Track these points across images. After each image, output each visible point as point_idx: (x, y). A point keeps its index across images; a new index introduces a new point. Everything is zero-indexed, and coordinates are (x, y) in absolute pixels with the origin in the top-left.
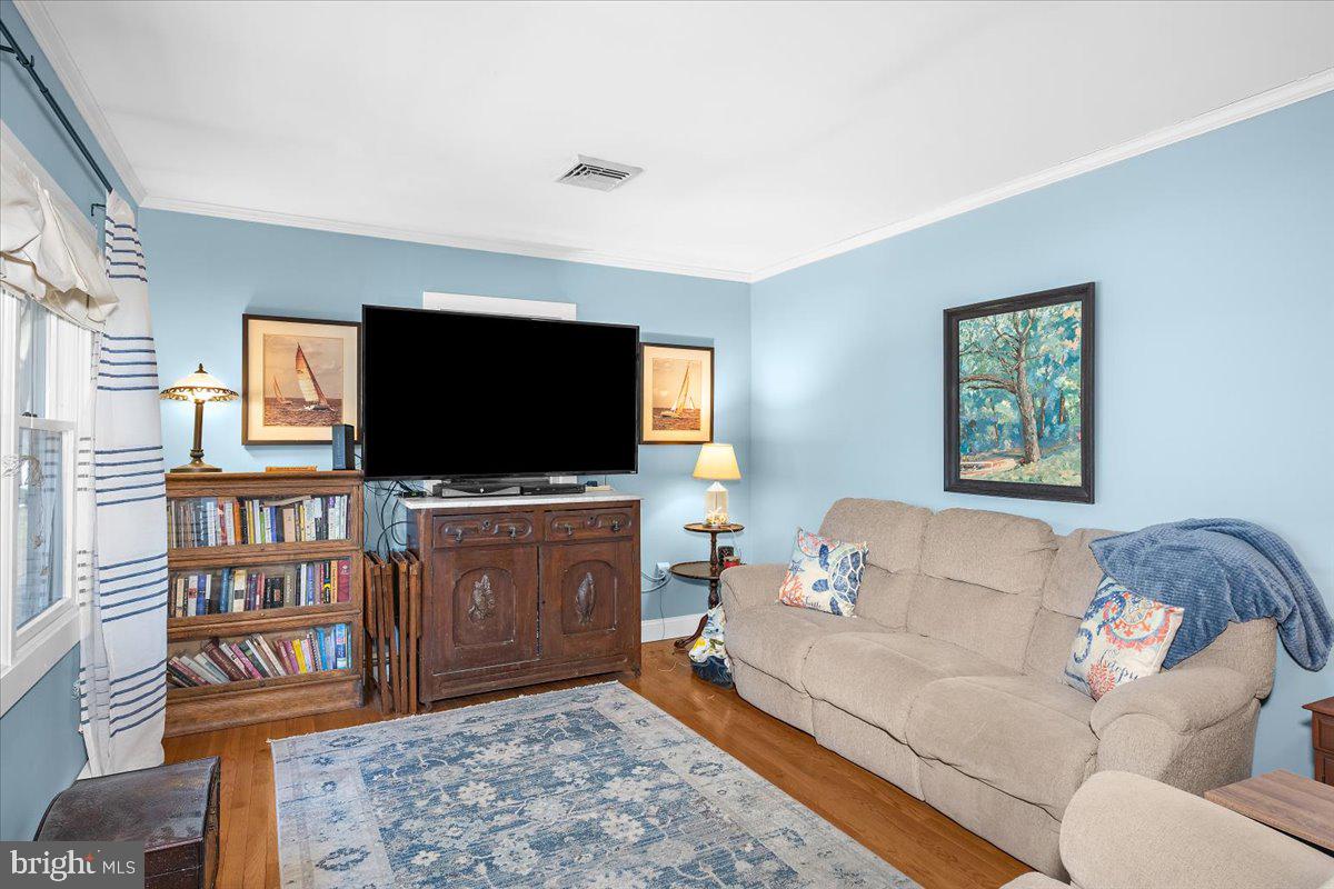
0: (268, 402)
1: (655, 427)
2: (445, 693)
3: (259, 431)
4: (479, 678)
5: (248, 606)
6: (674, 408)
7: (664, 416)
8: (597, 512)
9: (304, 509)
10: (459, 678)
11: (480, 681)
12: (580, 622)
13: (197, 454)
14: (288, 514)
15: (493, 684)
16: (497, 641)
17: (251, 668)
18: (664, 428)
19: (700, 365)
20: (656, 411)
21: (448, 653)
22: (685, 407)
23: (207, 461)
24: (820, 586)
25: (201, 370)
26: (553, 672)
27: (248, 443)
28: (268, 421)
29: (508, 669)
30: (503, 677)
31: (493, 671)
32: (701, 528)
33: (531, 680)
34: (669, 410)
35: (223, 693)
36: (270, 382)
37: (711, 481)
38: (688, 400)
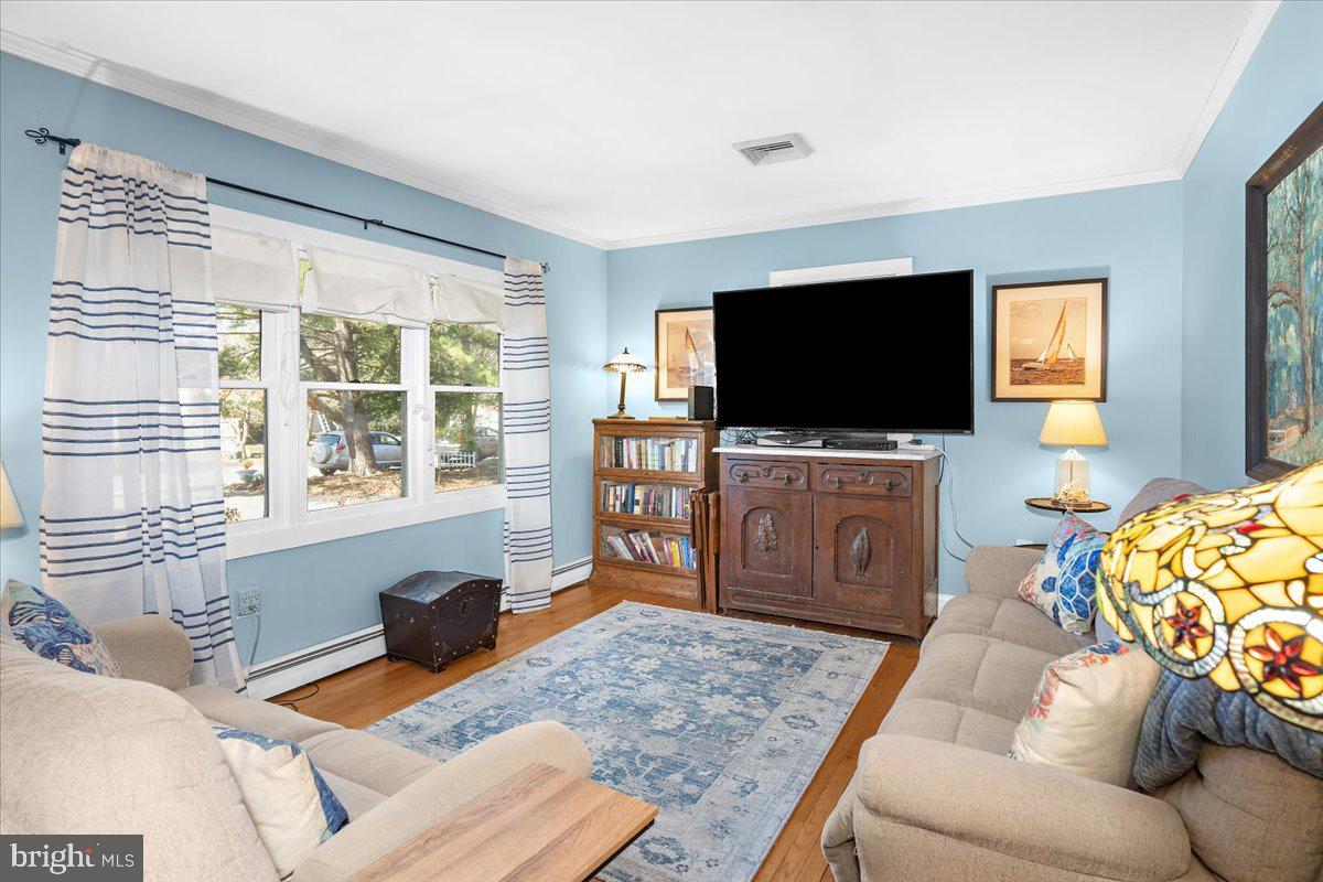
0: (669, 370)
1: (1013, 382)
2: (736, 604)
3: (665, 393)
4: (761, 599)
5: (645, 511)
6: (1042, 358)
7: (1027, 369)
8: (872, 468)
9: (675, 447)
10: (746, 595)
11: (763, 603)
12: (852, 574)
13: (622, 408)
14: (667, 449)
15: (774, 609)
16: (778, 573)
17: (646, 554)
18: (1027, 383)
19: (1084, 303)
20: (1015, 363)
21: (738, 574)
22: (1059, 357)
23: (627, 413)
24: (1049, 585)
25: (626, 352)
26: (827, 616)
27: (657, 399)
28: (670, 385)
29: (785, 599)
30: (781, 606)
31: (773, 598)
32: (1049, 504)
33: (805, 615)
34: (1035, 361)
35: (625, 565)
36: (671, 358)
37: (1063, 448)
38: (1064, 345)
